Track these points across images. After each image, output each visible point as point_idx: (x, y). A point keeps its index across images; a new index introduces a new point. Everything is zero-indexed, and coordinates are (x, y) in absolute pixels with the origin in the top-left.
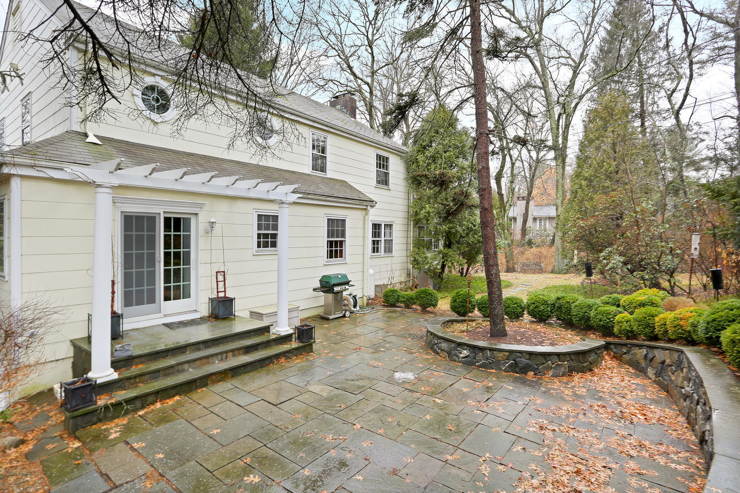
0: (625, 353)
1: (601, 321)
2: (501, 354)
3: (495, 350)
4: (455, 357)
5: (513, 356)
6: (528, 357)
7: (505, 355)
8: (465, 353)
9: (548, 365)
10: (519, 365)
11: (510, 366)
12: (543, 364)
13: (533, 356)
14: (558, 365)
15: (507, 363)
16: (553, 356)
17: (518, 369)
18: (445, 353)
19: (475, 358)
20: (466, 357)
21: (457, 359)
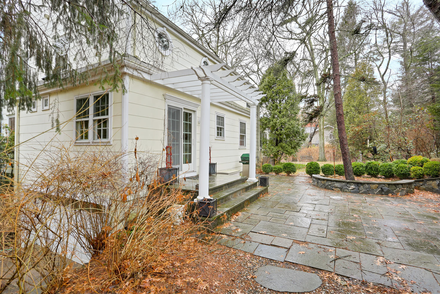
0: (422, 185)
1: (402, 171)
2: (374, 186)
3: (370, 184)
4: (346, 190)
5: (381, 186)
6: (388, 186)
7: (376, 186)
8: (353, 187)
9: (398, 190)
10: (384, 190)
11: (379, 191)
12: (395, 189)
13: (390, 186)
14: (402, 190)
15: (377, 190)
16: (400, 185)
17: (383, 193)
18: (338, 189)
19: (359, 189)
20: (353, 189)
21: (347, 191)
